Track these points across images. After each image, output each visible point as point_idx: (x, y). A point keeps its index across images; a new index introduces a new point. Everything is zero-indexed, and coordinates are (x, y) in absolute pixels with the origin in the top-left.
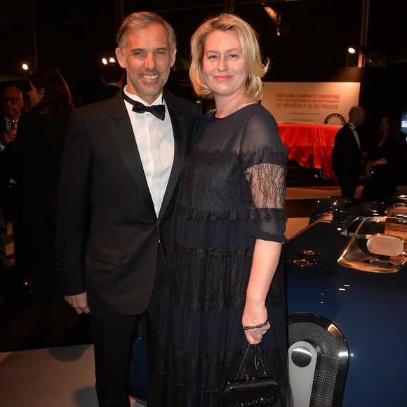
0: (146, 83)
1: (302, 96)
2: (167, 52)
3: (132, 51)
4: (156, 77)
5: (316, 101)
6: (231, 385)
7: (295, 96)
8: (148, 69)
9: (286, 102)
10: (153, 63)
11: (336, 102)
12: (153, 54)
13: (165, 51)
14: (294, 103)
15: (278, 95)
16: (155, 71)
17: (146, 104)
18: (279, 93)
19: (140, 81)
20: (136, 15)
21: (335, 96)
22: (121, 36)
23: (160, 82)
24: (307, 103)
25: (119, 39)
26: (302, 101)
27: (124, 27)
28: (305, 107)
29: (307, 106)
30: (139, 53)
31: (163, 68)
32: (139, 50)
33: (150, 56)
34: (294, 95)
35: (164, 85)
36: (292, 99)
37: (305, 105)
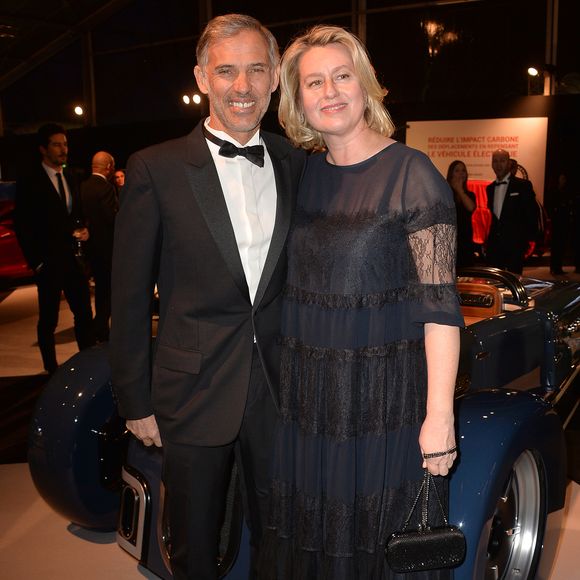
0: (236, 113)
1: (464, 140)
2: (267, 70)
3: (216, 68)
4: (250, 104)
5: (484, 147)
6: (397, 538)
7: (455, 140)
8: (238, 93)
9: (442, 150)
10: (246, 85)
11: (513, 146)
12: (247, 72)
13: (264, 68)
14: (454, 150)
15: (430, 140)
16: (249, 96)
17: (238, 145)
18: (432, 137)
19: (227, 111)
20: (222, 18)
21: (512, 139)
22: (201, 48)
23: (257, 112)
24: (472, 150)
25: (200, 54)
26: (464, 147)
27: (206, 35)
28: (469, 155)
29: (472, 154)
30: (227, 70)
31: (261, 92)
32: (227, 66)
33: (242, 75)
34: (453, 139)
35: (262, 116)
36: (450, 144)
37: (468, 153)
